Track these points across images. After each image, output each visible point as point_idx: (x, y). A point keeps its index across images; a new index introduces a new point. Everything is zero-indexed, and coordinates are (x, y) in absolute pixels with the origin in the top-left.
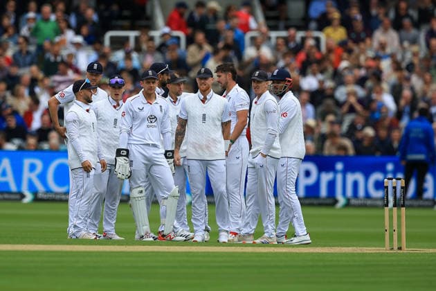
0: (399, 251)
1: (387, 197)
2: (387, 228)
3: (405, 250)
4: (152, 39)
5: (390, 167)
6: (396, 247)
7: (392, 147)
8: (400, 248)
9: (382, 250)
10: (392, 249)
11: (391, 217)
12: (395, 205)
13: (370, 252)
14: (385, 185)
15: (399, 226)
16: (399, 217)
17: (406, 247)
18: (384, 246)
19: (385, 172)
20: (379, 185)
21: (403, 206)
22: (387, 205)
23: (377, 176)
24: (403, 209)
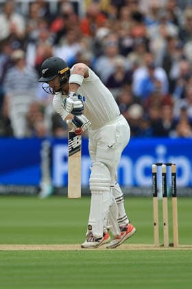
0: (171, 248)
1: (156, 184)
2: (156, 219)
3: (178, 247)
5: (161, 150)
6: (167, 243)
7: (162, 127)
8: (171, 245)
9: (151, 247)
10: (163, 246)
11: (160, 209)
12: (165, 195)
13: (137, 249)
14: (153, 171)
15: (170, 219)
16: (170, 209)
17: (179, 243)
18: (154, 243)
19: (153, 154)
20: (148, 172)
21: (174, 196)
22: (155, 195)
23: (145, 161)
24: (175, 199)
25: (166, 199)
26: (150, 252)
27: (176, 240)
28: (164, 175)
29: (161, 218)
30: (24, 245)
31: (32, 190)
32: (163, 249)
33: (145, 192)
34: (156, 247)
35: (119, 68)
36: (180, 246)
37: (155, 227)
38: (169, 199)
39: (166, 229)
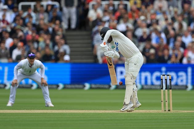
0: (169, 112)
1: (162, 84)
2: (163, 100)
3: (172, 111)
4: (42, 6)
5: (164, 69)
6: (167, 110)
7: (164, 59)
8: (169, 110)
9: (160, 111)
11: (164, 95)
12: (166, 89)
13: (154, 112)
14: (161, 78)
15: (169, 99)
16: (169, 95)
18: (161, 110)
19: (161, 71)
20: (158, 78)
21: (170, 89)
22: (162, 89)
23: (157, 74)
24: (171, 91)
26: (160, 114)
27: (171, 108)
28: (166, 80)
30: (105, 111)
31: (107, 86)
32: (165, 112)
33: (157, 87)
34: (162, 111)
35: (145, 33)
36: (173, 111)
37: (162, 103)
38: (168, 91)
39: (167, 103)
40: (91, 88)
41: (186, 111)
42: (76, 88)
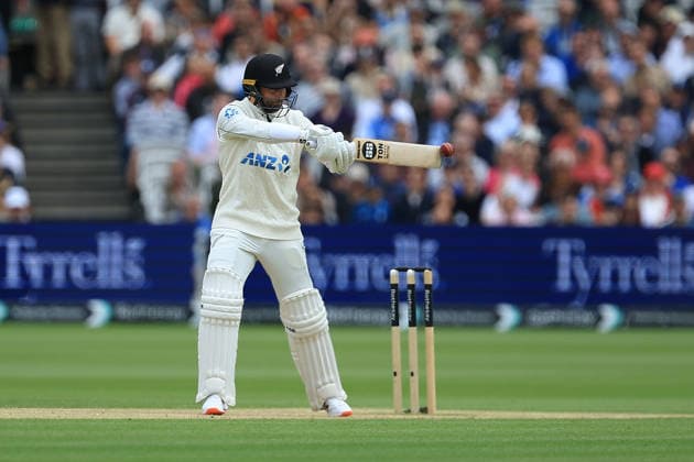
25: (414, 330)
26: (385, 423)
27: (433, 403)
28: (411, 287)
29: (405, 362)
30: (164, 410)
31: (176, 313)
32: (409, 417)
34: (396, 413)
36: (439, 412)
37: (396, 378)
38: (421, 330)
39: (415, 383)
40: (114, 320)
41: (489, 415)
42: (55, 321)
